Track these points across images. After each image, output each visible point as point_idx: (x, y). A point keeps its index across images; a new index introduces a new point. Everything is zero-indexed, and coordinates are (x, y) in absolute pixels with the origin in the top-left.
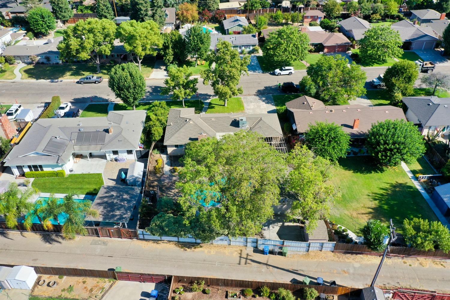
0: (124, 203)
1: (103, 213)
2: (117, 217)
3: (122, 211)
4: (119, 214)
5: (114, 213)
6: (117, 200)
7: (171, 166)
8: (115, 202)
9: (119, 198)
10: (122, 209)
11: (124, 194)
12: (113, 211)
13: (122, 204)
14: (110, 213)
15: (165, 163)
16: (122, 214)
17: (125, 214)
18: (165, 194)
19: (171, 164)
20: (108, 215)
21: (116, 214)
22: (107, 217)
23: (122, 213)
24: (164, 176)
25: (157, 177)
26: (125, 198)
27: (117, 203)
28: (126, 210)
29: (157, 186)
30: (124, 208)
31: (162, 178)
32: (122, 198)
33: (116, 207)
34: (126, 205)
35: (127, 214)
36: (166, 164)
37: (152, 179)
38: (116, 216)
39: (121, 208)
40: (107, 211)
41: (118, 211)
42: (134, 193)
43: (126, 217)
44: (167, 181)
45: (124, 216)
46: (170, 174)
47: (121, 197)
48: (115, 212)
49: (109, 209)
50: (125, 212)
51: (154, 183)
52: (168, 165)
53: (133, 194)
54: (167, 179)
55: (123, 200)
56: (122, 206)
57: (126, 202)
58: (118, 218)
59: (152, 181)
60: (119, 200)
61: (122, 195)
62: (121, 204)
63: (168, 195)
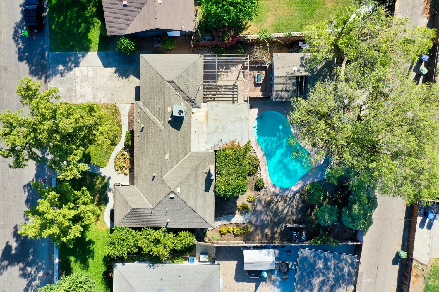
0: (332, 265)
1: (345, 287)
2: (351, 269)
3: (344, 265)
4: (347, 267)
5: (346, 274)
6: (329, 274)
7: (235, 214)
8: (334, 276)
9: (326, 273)
10: (341, 265)
11: (317, 267)
12: (343, 275)
13: (332, 267)
14: (346, 278)
15: (228, 223)
16: (348, 264)
17: (347, 261)
18: (288, 218)
19: (229, 214)
20: (348, 280)
21: (347, 271)
22: (350, 281)
23: (346, 265)
24: (253, 222)
25: (256, 230)
26: (323, 265)
27: (333, 274)
28: (341, 261)
29: (272, 228)
30: (339, 263)
31: (258, 223)
32: (324, 269)
33: (340, 273)
34: (333, 262)
35: (346, 258)
36: (229, 221)
37: (260, 237)
38: (349, 271)
39: (339, 268)
40: (343, 283)
41: (344, 270)
42: (312, 255)
43: (351, 259)
44: (264, 217)
45: (350, 261)
46: (249, 215)
47: (323, 271)
48: (345, 272)
49: (341, 281)
50: (344, 262)
51: (267, 233)
52: (233, 217)
53: (315, 257)
54: (260, 217)
55: (327, 267)
56: (336, 266)
57: (329, 263)
58: (353, 268)
59: (262, 236)
60: (328, 272)
61: (320, 270)
62: (334, 269)
63: (290, 213)
